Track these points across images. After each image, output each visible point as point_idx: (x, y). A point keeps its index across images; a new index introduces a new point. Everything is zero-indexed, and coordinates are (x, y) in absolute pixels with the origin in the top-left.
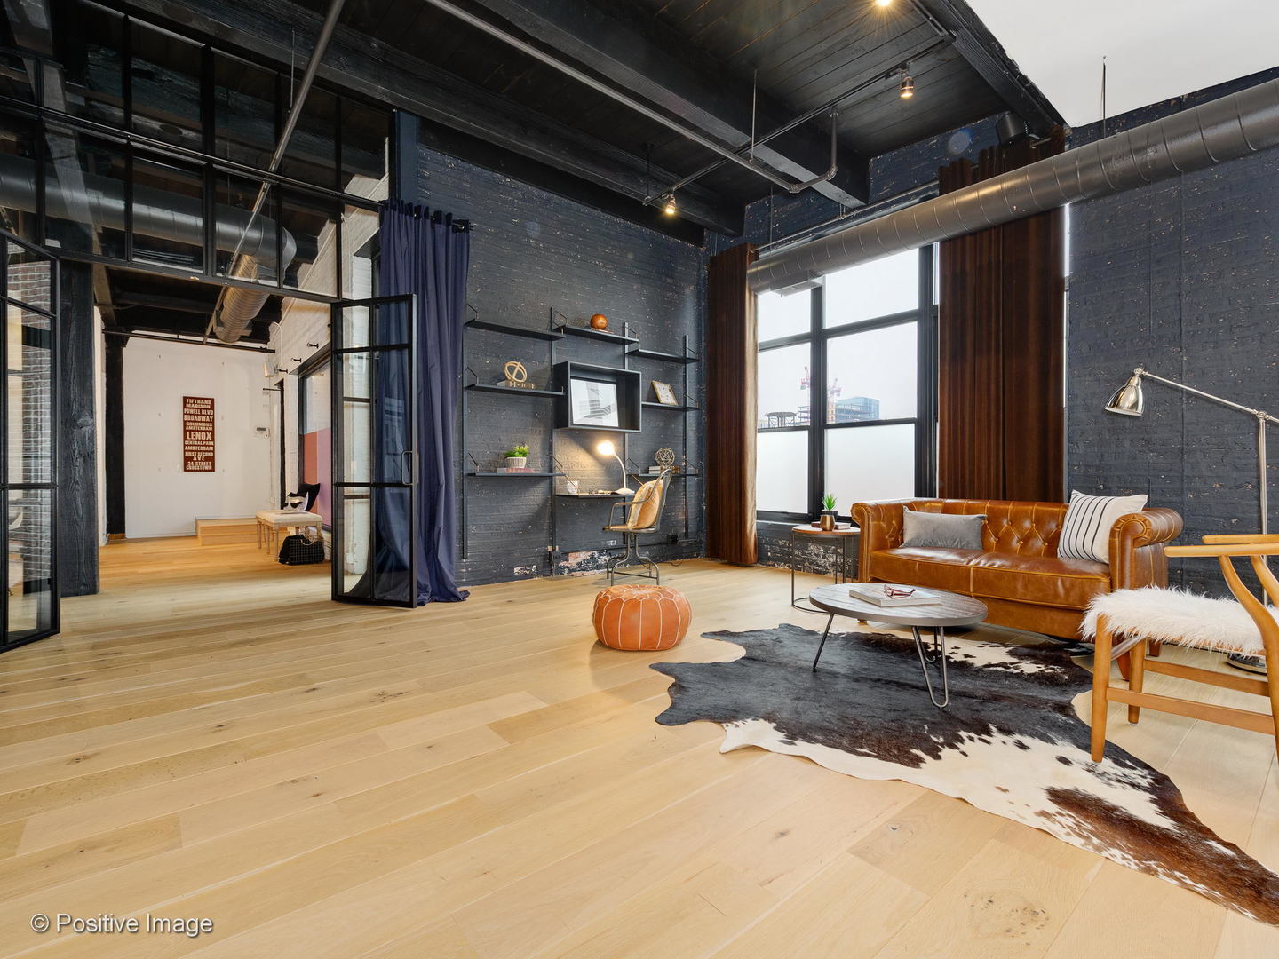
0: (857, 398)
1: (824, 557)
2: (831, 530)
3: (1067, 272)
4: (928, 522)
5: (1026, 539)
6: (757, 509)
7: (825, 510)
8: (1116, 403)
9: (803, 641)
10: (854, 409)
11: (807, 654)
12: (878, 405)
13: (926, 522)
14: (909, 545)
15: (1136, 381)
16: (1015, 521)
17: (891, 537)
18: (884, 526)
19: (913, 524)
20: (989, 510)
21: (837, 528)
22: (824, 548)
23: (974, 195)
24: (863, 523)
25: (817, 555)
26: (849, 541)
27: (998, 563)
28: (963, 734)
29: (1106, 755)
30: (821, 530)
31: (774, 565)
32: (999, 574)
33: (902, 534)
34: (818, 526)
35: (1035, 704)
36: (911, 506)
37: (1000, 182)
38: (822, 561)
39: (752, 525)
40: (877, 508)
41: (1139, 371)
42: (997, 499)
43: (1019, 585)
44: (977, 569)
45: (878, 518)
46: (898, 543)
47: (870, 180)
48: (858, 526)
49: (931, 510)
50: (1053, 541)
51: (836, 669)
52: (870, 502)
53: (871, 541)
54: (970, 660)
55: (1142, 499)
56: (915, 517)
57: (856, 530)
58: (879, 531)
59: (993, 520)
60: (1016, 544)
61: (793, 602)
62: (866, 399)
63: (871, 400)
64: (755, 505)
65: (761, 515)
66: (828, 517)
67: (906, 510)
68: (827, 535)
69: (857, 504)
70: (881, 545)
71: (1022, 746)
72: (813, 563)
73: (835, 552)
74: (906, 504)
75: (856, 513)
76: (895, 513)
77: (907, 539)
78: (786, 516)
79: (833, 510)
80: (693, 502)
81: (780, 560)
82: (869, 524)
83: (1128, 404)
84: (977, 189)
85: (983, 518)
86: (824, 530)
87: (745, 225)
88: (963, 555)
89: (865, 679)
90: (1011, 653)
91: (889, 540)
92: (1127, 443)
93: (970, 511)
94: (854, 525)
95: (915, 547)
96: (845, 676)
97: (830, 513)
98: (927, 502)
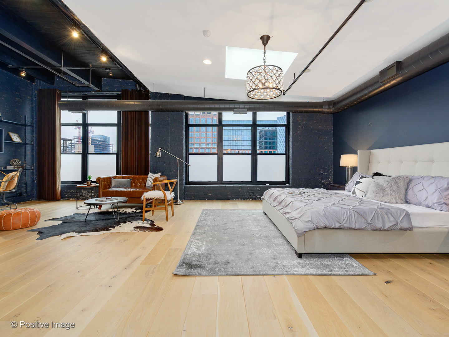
0: (101, 135)
1: (87, 194)
2: (90, 185)
3: (150, 123)
4: (118, 181)
5: (140, 184)
6: (61, 181)
7: (88, 180)
8: (156, 155)
9: (81, 216)
10: (99, 140)
11: (83, 218)
12: (109, 139)
13: (117, 181)
14: (113, 188)
15: (160, 150)
16: (138, 180)
17: (108, 186)
18: (106, 183)
19: (114, 182)
20: (133, 178)
21: (92, 184)
22: (87, 191)
23: (128, 103)
24: (100, 183)
25: (85, 194)
26: (95, 188)
27: (133, 189)
28: (121, 224)
29: (145, 220)
30: (87, 186)
31: (68, 199)
32: (133, 192)
33: (111, 185)
34: (86, 185)
35: (137, 216)
36: (114, 177)
37: (134, 102)
38: (87, 196)
39: (59, 186)
40: (104, 178)
41: (160, 148)
42: (136, 175)
43: (137, 194)
44: (128, 191)
45: (104, 181)
46: (110, 187)
47: (102, 84)
48: (98, 184)
49: (119, 178)
50: (145, 184)
51: (91, 220)
52: (102, 177)
53: (102, 187)
54: (126, 212)
55: (160, 174)
56: (114, 180)
57: (99, 185)
58: (104, 184)
59: (134, 179)
60: (138, 185)
61: (77, 208)
62: (104, 136)
63: (106, 137)
64: (60, 179)
65: (62, 183)
66: (89, 182)
67: (112, 178)
68: (88, 187)
69: (98, 178)
70: (105, 188)
71: (132, 223)
72: (84, 196)
73: (92, 192)
74: (112, 177)
75: (98, 180)
76: (109, 180)
77: (112, 186)
78: (73, 182)
79: (91, 179)
80: (30, 179)
81: (70, 197)
82: (101, 183)
83: (158, 155)
84: (129, 102)
85: (131, 180)
86: (88, 185)
87: (55, 82)
88: (125, 188)
89: (99, 220)
90: (135, 209)
91: (107, 187)
92: (161, 162)
93: (128, 178)
94: (97, 183)
95: (115, 188)
96: (94, 220)
97: (89, 181)
98: (118, 176)
